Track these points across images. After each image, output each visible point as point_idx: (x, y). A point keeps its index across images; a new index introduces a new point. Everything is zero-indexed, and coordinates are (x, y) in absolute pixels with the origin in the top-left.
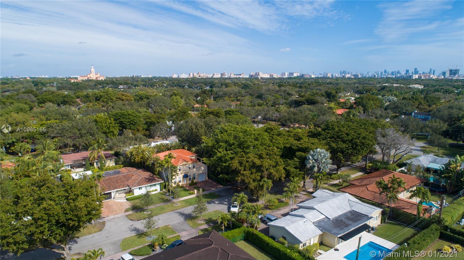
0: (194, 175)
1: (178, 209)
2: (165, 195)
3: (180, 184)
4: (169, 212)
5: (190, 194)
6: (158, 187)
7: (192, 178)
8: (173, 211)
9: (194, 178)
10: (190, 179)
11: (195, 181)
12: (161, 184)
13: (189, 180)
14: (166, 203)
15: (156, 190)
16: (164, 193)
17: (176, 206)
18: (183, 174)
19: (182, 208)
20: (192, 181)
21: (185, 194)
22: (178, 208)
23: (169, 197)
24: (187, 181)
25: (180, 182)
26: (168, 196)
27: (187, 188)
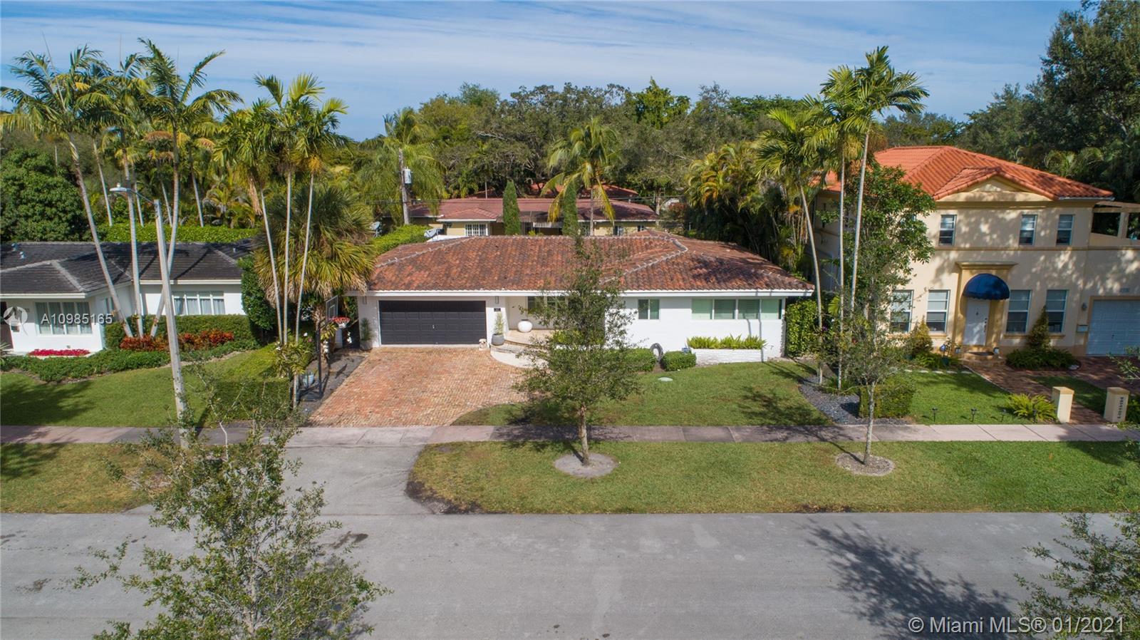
0: (1056, 295)
1: (861, 509)
2: (801, 380)
3: (938, 341)
4: (761, 508)
5: (1010, 411)
6: (770, 329)
7: (1033, 314)
8: (807, 509)
9: (1053, 320)
10: (1016, 322)
11: (1052, 343)
12: (796, 307)
13: (1010, 328)
14: (780, 435)
15: (754, 344)
16: (800, 372)
17: (849, 478)
18: (967, 276)
19: (909, 508)
20: (1035, 341)
21: (965, 409)
22: (864, 498)
23: (823, 397)
24: (989, 330)
25: (939, 326)
26: (822, 390)
27: (986, 377)
